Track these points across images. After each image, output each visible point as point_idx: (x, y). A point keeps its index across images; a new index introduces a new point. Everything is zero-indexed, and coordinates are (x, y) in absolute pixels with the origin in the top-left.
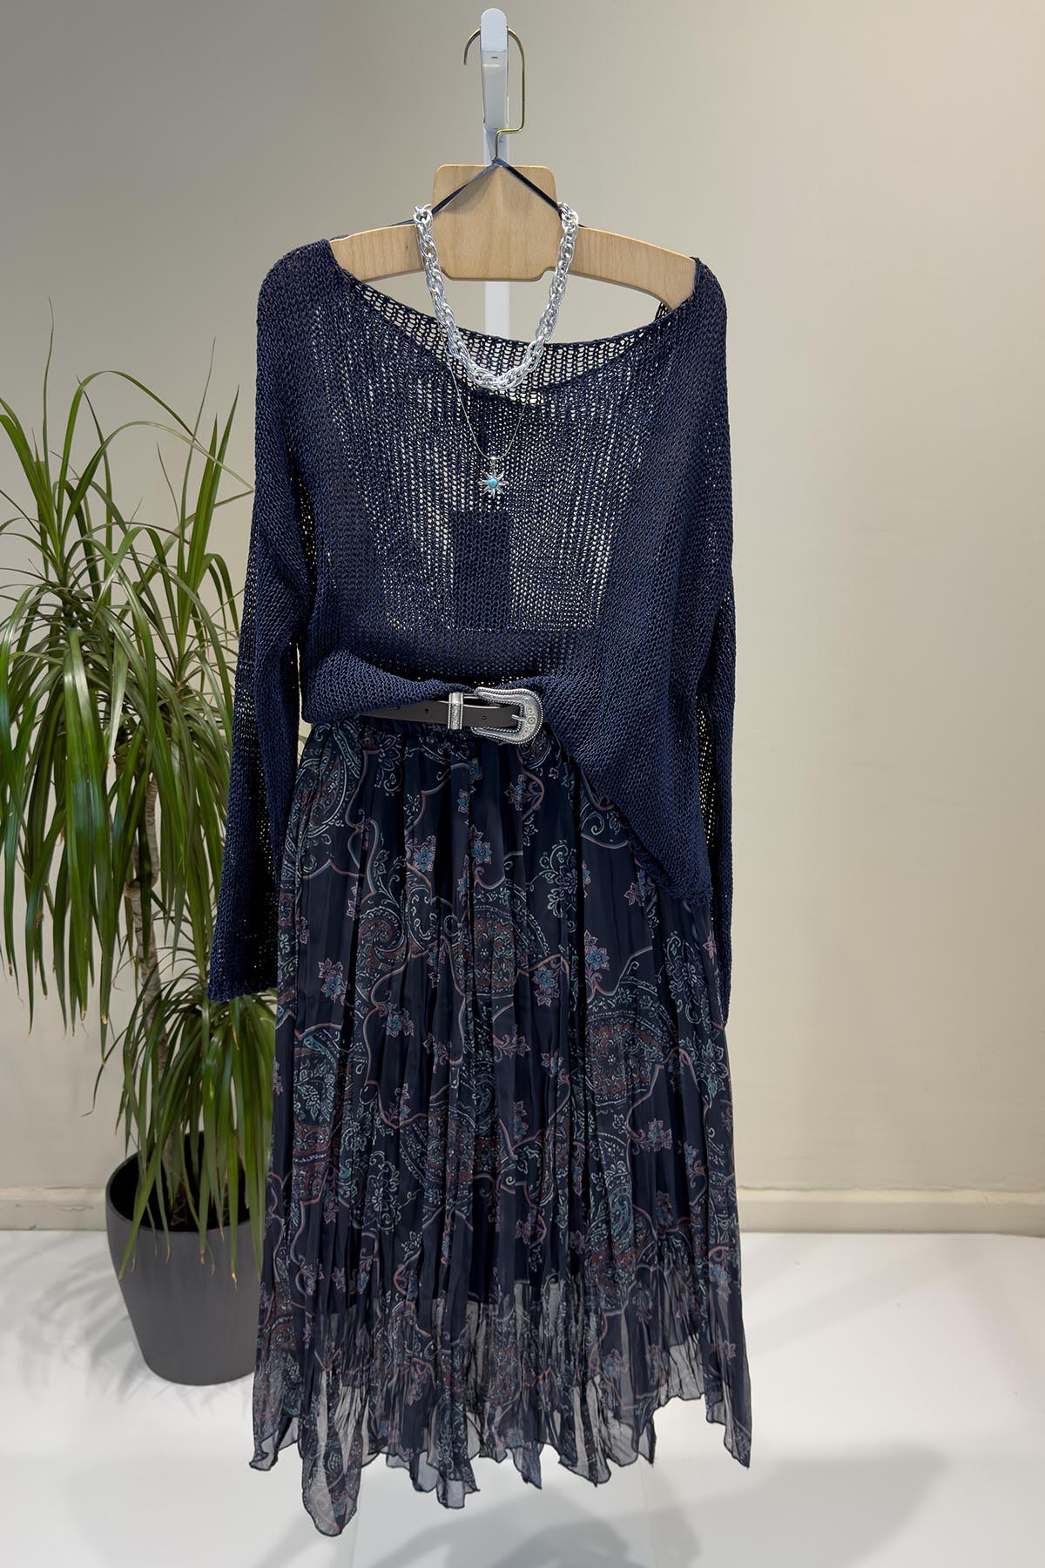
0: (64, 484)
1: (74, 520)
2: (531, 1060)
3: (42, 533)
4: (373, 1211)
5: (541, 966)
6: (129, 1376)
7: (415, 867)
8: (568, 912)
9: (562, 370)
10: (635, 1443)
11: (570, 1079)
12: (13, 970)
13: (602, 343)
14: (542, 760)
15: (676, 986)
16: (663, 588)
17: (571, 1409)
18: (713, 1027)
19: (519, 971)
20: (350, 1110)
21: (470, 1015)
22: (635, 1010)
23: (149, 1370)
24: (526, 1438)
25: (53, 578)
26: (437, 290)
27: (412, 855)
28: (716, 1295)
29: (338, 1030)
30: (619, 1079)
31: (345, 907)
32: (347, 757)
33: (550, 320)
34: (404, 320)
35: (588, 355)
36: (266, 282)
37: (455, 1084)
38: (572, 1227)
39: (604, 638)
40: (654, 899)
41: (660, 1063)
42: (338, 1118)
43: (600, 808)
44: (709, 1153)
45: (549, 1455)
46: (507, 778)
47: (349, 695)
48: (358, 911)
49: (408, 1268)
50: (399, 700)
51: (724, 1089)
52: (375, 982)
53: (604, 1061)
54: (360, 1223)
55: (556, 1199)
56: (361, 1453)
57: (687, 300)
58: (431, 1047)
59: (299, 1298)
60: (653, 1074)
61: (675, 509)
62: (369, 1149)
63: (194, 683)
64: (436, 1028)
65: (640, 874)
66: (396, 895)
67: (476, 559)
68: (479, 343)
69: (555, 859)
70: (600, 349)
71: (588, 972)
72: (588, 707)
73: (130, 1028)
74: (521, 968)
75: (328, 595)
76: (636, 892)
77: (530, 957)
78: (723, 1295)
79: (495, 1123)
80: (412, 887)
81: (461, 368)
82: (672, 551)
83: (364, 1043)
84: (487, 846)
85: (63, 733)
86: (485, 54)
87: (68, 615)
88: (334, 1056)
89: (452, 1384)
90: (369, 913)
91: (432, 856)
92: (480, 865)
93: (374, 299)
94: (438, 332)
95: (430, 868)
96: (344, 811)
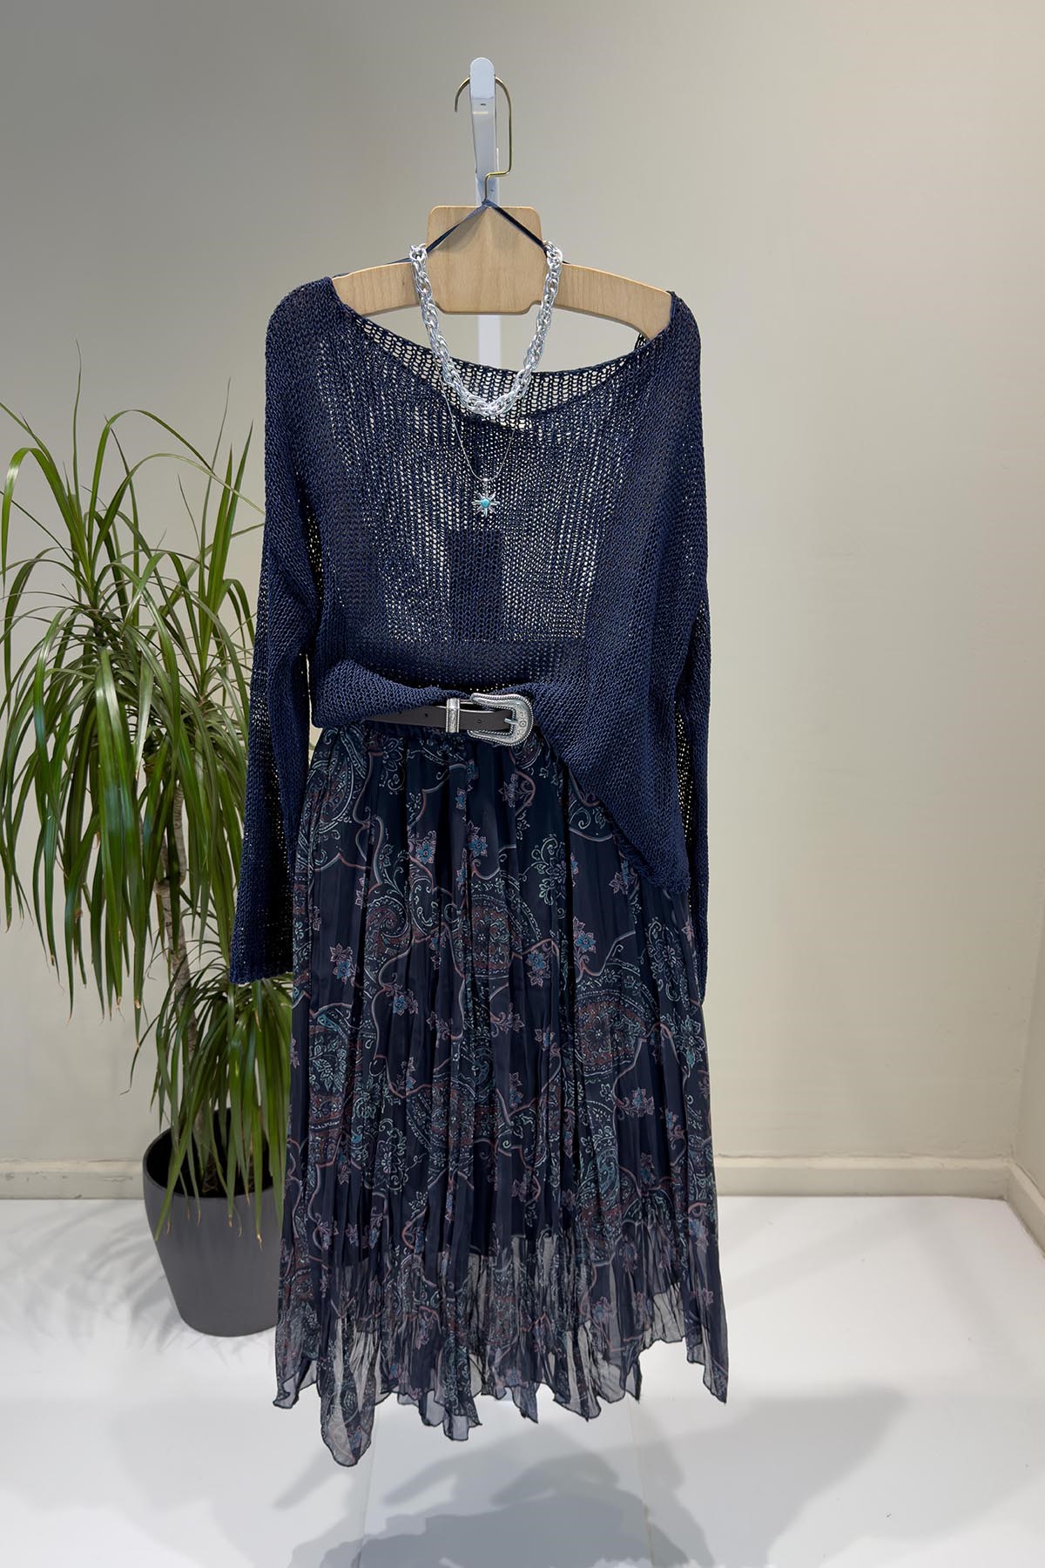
0: (93, 514)
1: (103, 548)
2: (525, 1036)
3: (75, 561)
4: (382, 1173)
5: (533, 950)
6: (166, 1328)
7: (417, 860)
8: (558, 900)
9: (549, 397)
10: (623, 1381)
11: (561, 1052)
12: (54, 961)
13: (585, 372)
14: (534, 760)
15: (657, 967)
16: (643, 599)
17: (564, 1351)
18: (691, 1004)
19: (514, 954)
20: (361, 1082)
21: (469, 995)
22: (620, 989)
23: (183, 1322)
24: (524, 1378)
25: (85, 601)
26: (432, 322)
27: (415, 849)
28: (695, 1247)
29: (348, 1009)
30: (605, 1052)
31: (353, 897)
32: (354, 759)
33: (537, 350)
34: (401, 351)
35: (572, 383)
36: (274, 317)
37: (456, 1057)
38: (563, 1186)
39: (589, 647)
40: (638, 887)
41: (643, 1037)
42: (349, 1089)
43: (588, 805)
44: (688, 1118)
45: (544, 1393)
46: (502, 779)
47: (354, 701)
48: (365, 901)
49: (415, 1225)
50: (401, 705)
51: (702, 1060)
52: (382, 965)
53: (592, 1036)
54: (371, 1184)
55: (549, 1161)
56: (374, 1393)
57: (663, 331)
58: (434, 1024)
59: (317, 1253)
60: (637, 1046)
61: (654, 525)
62: (379, 1116)
63: (216, 698)
64: (438, 1006)
65: (624, 865)
66: (401, 886)
67: (471, 575)
68: (471, 372)
69: (546, 851)
70: (583, 377)
71: (577, 955)
72: (575, 711)
73: (161, 1016)
74: (516, 952)
75: (334, 609)
76: (620, 882)
77: (524, 941)
78: (702, 1247)
79: (493, 1092)
80: (415, 878)
81: (454, 395)
82: (652, 564)
83: (373, 1021)
84: (483, 839)
85: (96, 744)
86: (473, 101)
87: (99, 635)
88: (345, 1032)
89: (456, 1329)
90: (375, 902)
91: (433, 849)
92: (477, 857)
93: (373, 332)
94: (433, 362)
95: (431, 860)
96: (352, 807)
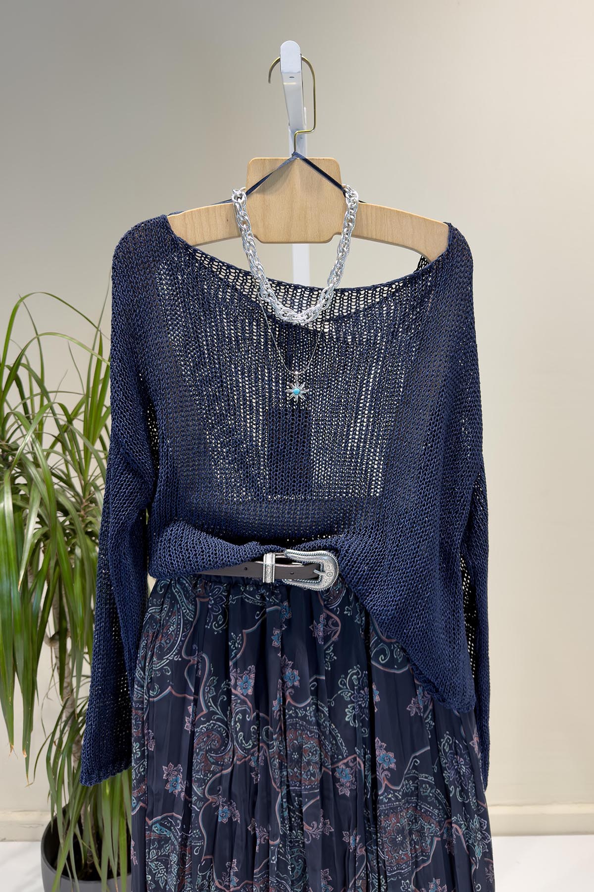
2: (334, 838)
5: (341, 765)
7: (238, 692)
8: (363, 721)
9: (348, 307)
11: (366, 850)
13: (378, 287)
14: (339, 601)
15: (449, 775)
16: (432, 472)
18: (478, 805)
19: (323, 769)
20: (191, 883)
21: (285, 805)
22: (417, 796)
26: (251, 251)
27: (236, 682)
29: (179, 819)
30: (405, 853)
31: (182, 723)
32: (183, 606)
33: (339, 270)
34: (226, 274)
35: (368, 296)
36: (118, 248)
37: (274, 860)
39: (386, 507)
40: (430, 707)
41: (437, 836)
43: (387, 640)
46: (312, 618)
47: (183, 559)
48: (194, 724)
50: (223, 563)
51: (488, 851)
52: (208, 781)
53: (393, 841)
57: (442, 255)
58: (254, 829)
60: (432, 845)
61: (439, 411)
64: (258, 814)
65: (419, 691)
66: (224, 711)
67: (285, 448)
68: (284, 289)
69: (351, 681)
70: (376, 292)
71: (379, 771)
72: (374, 563)
74: (326, 767)
75: (167, 482)
76: (416, 705)
77: (332, 757)
79: (307, 885)
80: (236, 707)
81: (270, 307)
82: (438, 443)
83: (200, 830)
84: (296, 673)
86: (283, 75)
88: (176, 839)
90: (203, 728)
91: (252, 682)
92: (291, 687)
93: (203, 258)
94: (252, 282)
95: (250, 691)
96: (181, 647)
